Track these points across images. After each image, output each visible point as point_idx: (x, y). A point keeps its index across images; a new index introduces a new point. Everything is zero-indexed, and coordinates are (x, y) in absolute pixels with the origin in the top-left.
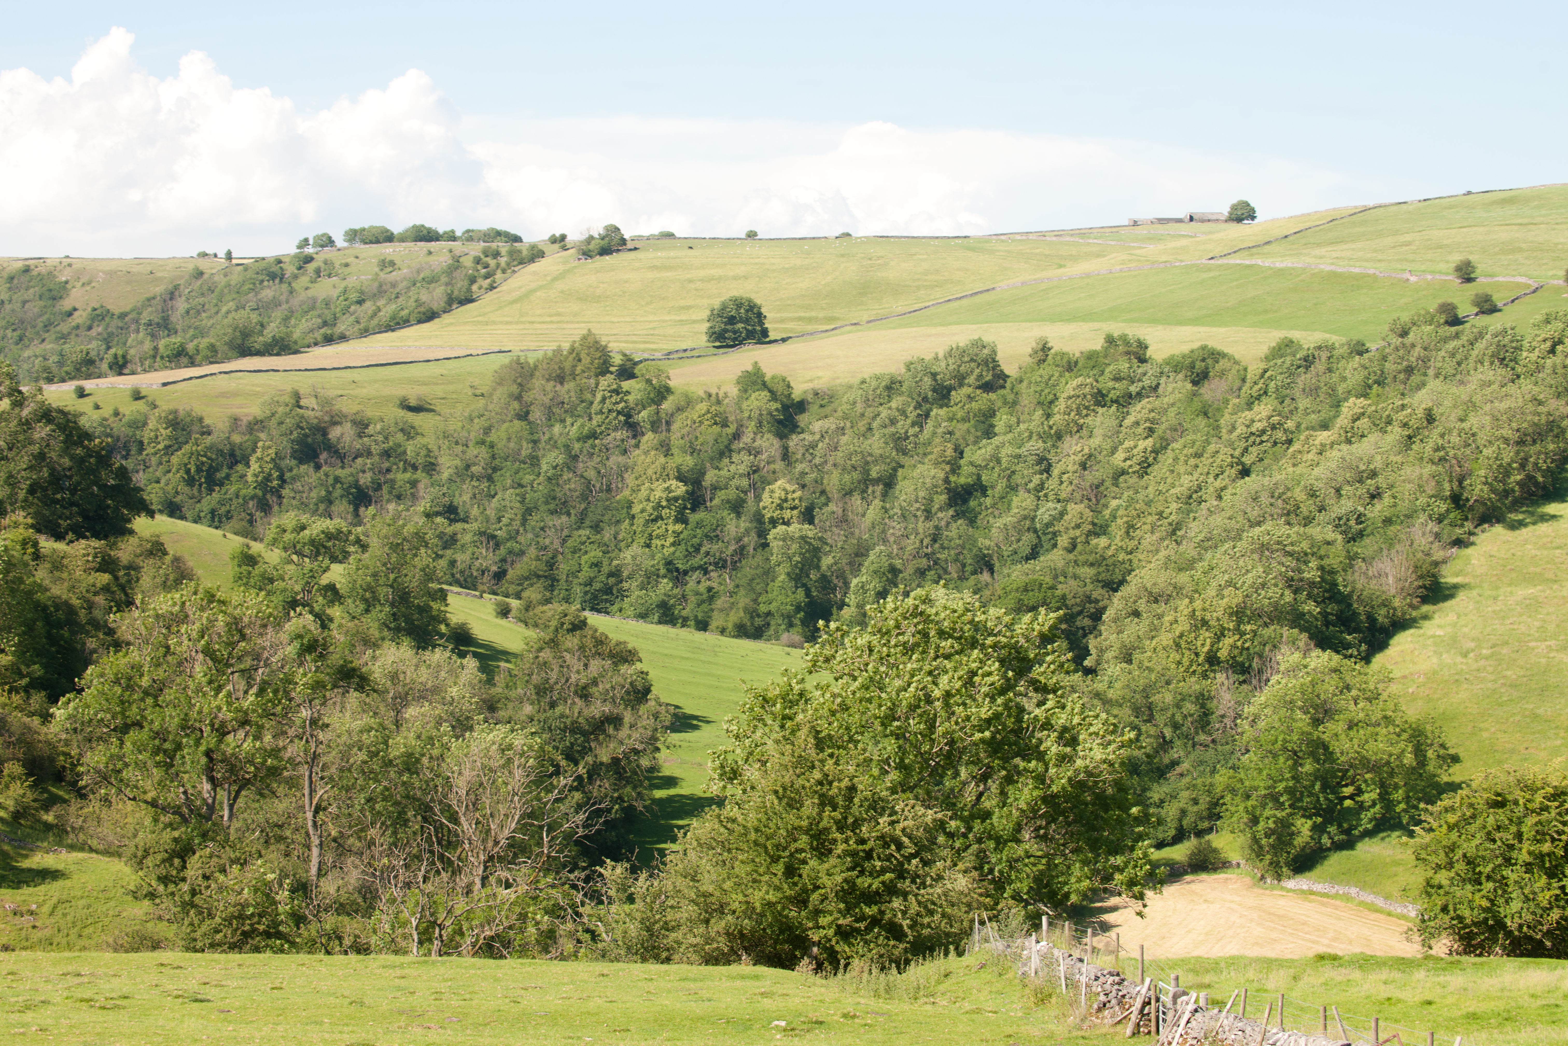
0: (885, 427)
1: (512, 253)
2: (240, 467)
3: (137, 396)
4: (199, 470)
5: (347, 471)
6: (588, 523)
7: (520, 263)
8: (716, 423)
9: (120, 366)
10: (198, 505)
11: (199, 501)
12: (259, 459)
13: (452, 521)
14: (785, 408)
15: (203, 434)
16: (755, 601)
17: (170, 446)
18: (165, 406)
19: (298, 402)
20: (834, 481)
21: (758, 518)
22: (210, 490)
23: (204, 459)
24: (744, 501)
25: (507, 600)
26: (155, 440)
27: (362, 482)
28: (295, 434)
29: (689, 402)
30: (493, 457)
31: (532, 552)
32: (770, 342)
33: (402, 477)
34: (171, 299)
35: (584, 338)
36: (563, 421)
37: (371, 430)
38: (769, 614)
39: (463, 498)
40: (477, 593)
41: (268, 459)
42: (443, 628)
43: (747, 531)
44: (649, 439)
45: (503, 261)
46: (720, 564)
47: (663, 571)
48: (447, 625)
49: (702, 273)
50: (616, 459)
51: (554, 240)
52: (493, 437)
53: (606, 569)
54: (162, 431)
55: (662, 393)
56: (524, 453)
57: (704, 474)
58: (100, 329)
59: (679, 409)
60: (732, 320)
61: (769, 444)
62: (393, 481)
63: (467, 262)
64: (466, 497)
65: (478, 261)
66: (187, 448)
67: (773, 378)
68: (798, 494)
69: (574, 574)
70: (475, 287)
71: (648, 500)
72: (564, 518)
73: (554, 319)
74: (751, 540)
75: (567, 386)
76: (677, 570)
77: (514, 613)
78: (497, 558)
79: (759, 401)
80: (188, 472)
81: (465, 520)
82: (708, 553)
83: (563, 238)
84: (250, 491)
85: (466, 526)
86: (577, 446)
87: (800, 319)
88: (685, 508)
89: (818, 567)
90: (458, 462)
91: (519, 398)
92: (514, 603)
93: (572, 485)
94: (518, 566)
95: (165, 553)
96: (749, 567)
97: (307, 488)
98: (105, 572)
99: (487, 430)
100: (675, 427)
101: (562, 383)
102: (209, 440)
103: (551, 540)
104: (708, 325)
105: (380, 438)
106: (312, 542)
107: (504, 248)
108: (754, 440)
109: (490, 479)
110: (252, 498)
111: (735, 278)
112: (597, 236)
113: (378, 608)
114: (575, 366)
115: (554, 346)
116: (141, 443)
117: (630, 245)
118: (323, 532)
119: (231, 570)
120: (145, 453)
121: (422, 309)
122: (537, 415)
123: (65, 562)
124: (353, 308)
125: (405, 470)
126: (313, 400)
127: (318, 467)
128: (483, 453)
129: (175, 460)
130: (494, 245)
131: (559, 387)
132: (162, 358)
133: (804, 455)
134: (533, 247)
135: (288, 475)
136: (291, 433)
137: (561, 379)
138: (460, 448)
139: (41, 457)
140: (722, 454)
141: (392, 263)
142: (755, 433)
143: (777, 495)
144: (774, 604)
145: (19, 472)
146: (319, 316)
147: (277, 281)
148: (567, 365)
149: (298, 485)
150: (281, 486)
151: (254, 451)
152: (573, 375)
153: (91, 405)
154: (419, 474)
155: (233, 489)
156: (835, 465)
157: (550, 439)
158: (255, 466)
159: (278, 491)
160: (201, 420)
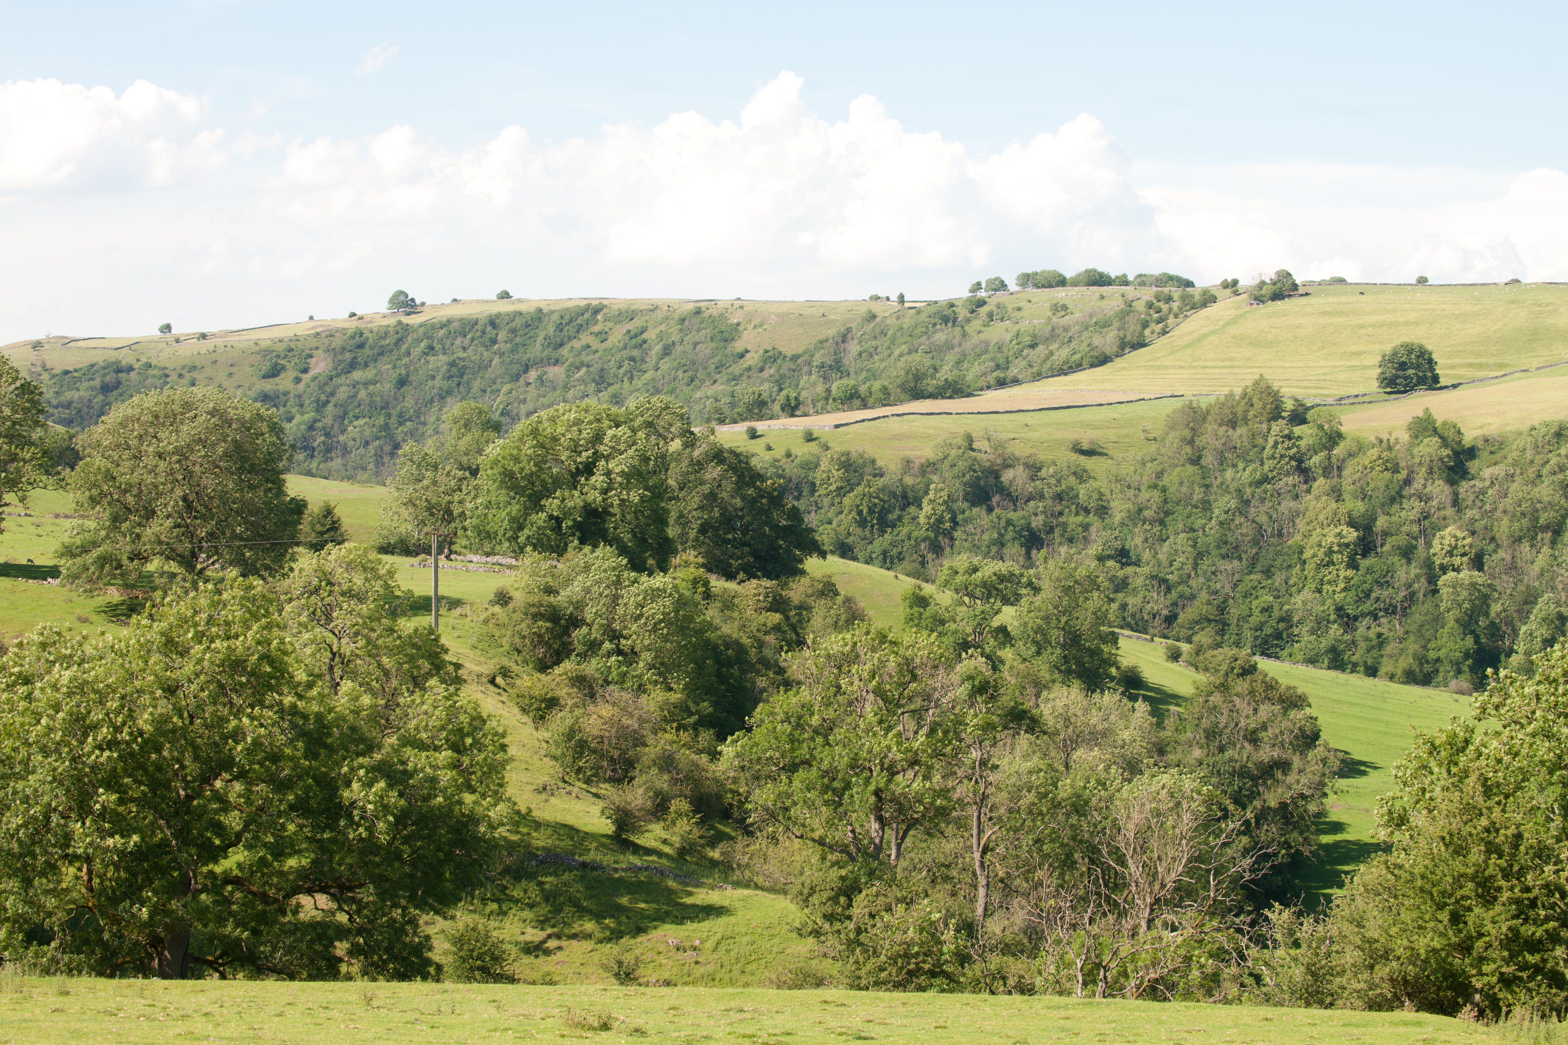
0: (1555, 473)
1: (1184, 298)
2: (912, 509)
3: (810, 437)
4: (871, 511)
5: (1020, 513)
6: (1259, 567)
7: (1192, 308)
8: (1387, 469)
9: (792, 409)
10: (870, 547)
11: (871, 543)
12: (931, 501)
13: (1123, 565)
14: (1456, 454)
15: (875, 476)
16: (1424, 647)
17: (842, 488)
18: (837, 448)
19: (970, 445)
20: (1504, 527)
21: (1428, 564)
22: (882, 532)
23: (877, 501)
24: (1415, 547)
25: (1178, 644)
26: (827, 481)
27: (1034, 525)
28: (967, 477)
29: (1361, 448)
30: (1165, 501)
31: (1204, 596)
32: (1441, 388)
33: (1073, 520)
34: (843, 342)
35: (1256, 383)
36: (1234, 466)
37: (1043, 473)
38: (1438, 660)
39: (1135, 541)
40: (1148, 637)
41: (941, 501)
42: (1113, 671)
43: (1418, 577)
44: (1320, 484)
45: (1175, 305)
46: (1390, 610)
47: (1333, 617)
48: (1118, 668)
49: (1373, 319)
50: (1287, 504)
51: (1226, 285)
52: (1165, 481)
53: (1276, 614)
54: (834, 472)
55: (1334, 438)
56: (1195, 497)
57: (1376, 519)
58: (772, 371)
59: (1351, 455)
60: (1403, 366)
61: (1439, 489)
62: (1065, 525)
63: (1140, 306)
64: (1138, 540)
65: (1150, 305)
66: (859, 489)
67: (1444, 424)
68: (1468, 540)
69: (1245, 618)
70: (1147, 332)
71: (1320, 545)
72: (1236, 563)
73: (1226, 363)
74: (1421, 586)
75: (1239, 431)
76: (1348, 616)
77: (1184, 657)
78: (1168, 602)
79: (1430, 447)
80: (860, 513)
81: (1137, 564)
82: (1378, 599)
83: (1235, 283)
84: (922, 533)
85: (1138, 570)
86: (1248, 490)
87: (1470, 365)
88: (1356, 554)
89: (1487, 614)
90: (1129, 506)
91: (1191, 442)
92: (1185, 647)
93: (1244, 530)
94: (1189, 610)
95: (837, 594)
96: (1418, 614)
97: (979, 530)
98: (776, 611)
99: (1160, 475)
100: (1346, 473)
101: (1234, 428)
102: (881, 482)
103: (1223, 584)
104: (1379, 371)
105: (1053, 481)
106: (984, 584)
107: (1176, 293)
108: (1425, 486)
109: (1162, 523)
110: (924, 540)
111: (1407, 324)
112: (1268, 281)
113: (1050, 650)
114: (1248, 411)
115: (1226, 391)
116: (813, 484)
117: (1301, 291)
118: (995, 574)
119: (903, 611)
120: (817, 494)
121: (1095, 354)
122: (1209, 459)
123: (736, 601)
124: (1026, 351)
125: (1077, 514)
126: (986, 443)
127: (990, 510)
128: (1156, 496)
129: (847, 501)
130: (1166, 290)
131: (1231, 432)
132: (834, 400)
133: (1474, 501)
134: (1205, 292)
135: (960, 517)
136: (964, 475)
137: (1233, 424)
138: (1132, 491)
139: (712, 496)
140: (1393, 500)
141: (1065, 308)
142: (1426, 480)
143: (1446, 542)
144: (1443, 651)
145: (690, 512)
146: (992, 360)
147: (950, 324)
148: (1239, 410)
149: (970, 528)
150: (953, 529)
151: (926, 493)
152: (1246, 421)
153: (763, 446)
154: (1091, 518)
155: (905, 530)
156: (1504, 512)
157: (1222, 484)
158: (927, 508)
159: (950, 533)
160: (873, 462)
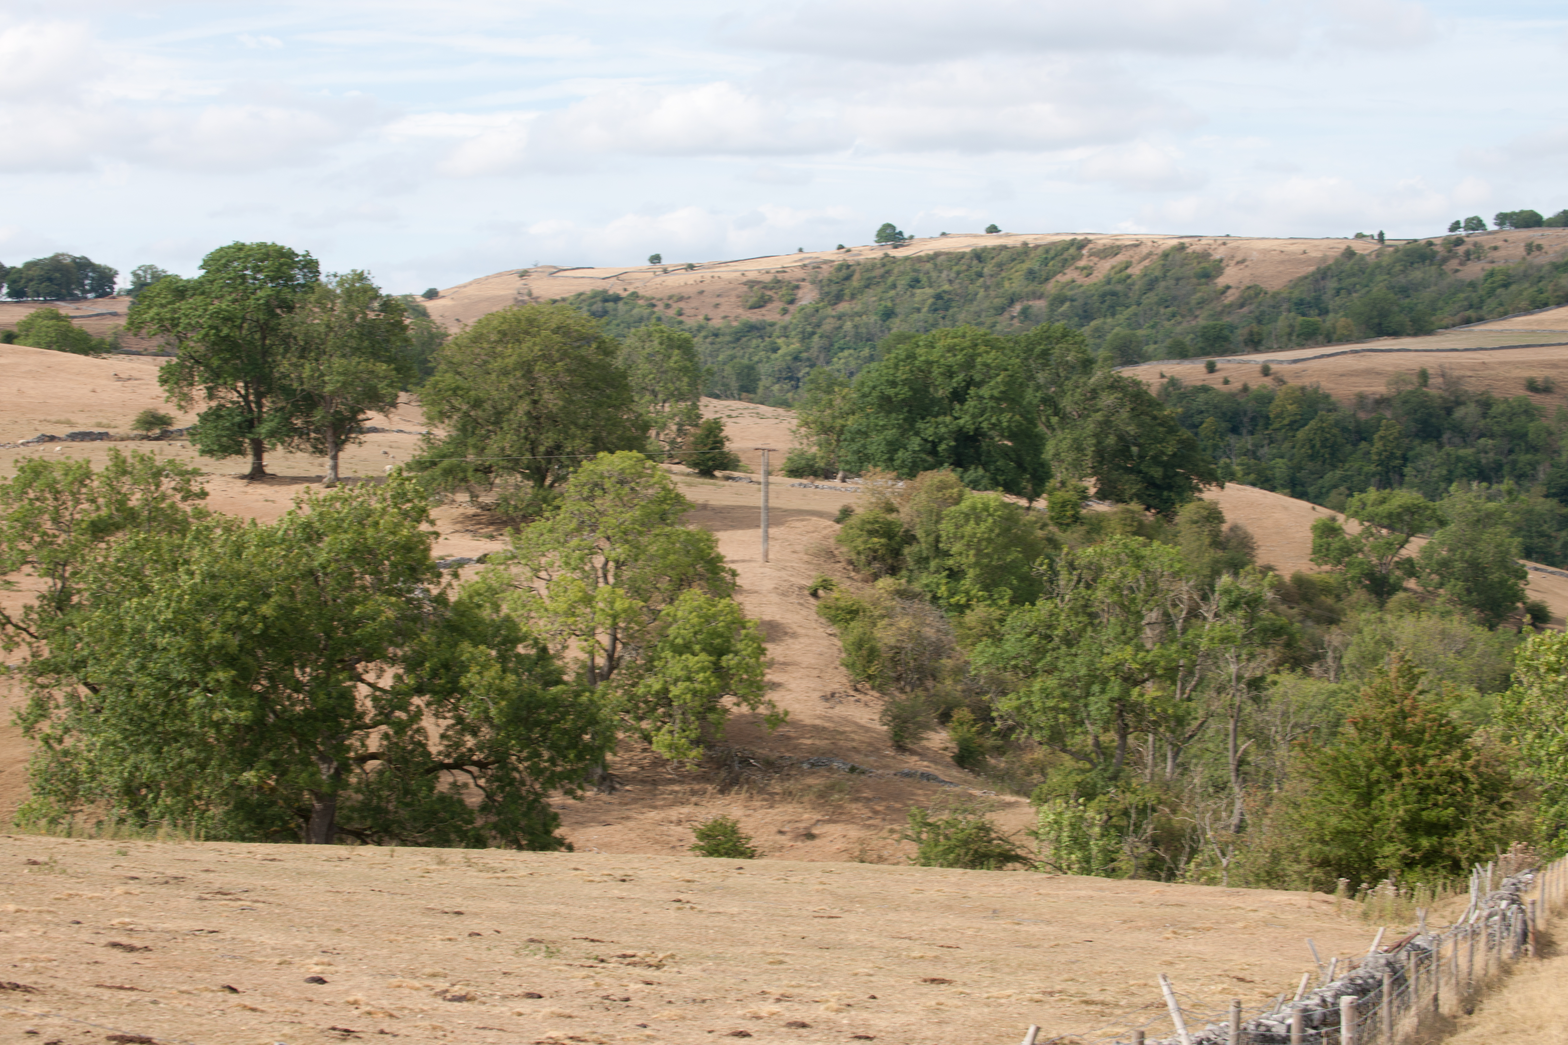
2: (1363, 445)
4: (1323, 446)
5: (1469, 451)
11: (1322, 477)
15: (1329, 411)
17: (1296, 422)
18: (1293, 383)
19: (1425, 381)
22: (1334, 467)
23: (1329, 435)
26: (1279, 416)
27: (1484, 461)
28: (1419, 414)
33: (1524, 458)
34: (1323, 278)
37: (1494, 410)
41: (1391, 437)
42: (1519, 605)
48: (1525, 602)
54: (1289, 407)
62: (1514, 463)
66: (1312, 424)
80: (1313, 447)
84: (1372, 468)
97: (1429, 466)
102: (1334, 417)
105: (1503, 419)
110: (1374, 475)
116: (1268, 418)
118: (1401, 507)
119: (1309, 541)
120: (1271, 428)
124: (1499, 291)
125: (1527, 451)
126: (1440, 380)
127: (1440, 446)
129: (1301, 434)
132: (1297, 336)
135: (1410, 454)
136: (1415, 412)
139: (1106, 423)
141: (1539, 247)
146: (1466, 299)
147: (1427, 263)
149: (1420, 464)
150: (1404, 465)
151: (1377, 428)
153: (1220, 379)
154: (1539, 456)
155: (1357, 465)
158: (1378, 445)
159: (1400, 469)
160: (1327, 397)
